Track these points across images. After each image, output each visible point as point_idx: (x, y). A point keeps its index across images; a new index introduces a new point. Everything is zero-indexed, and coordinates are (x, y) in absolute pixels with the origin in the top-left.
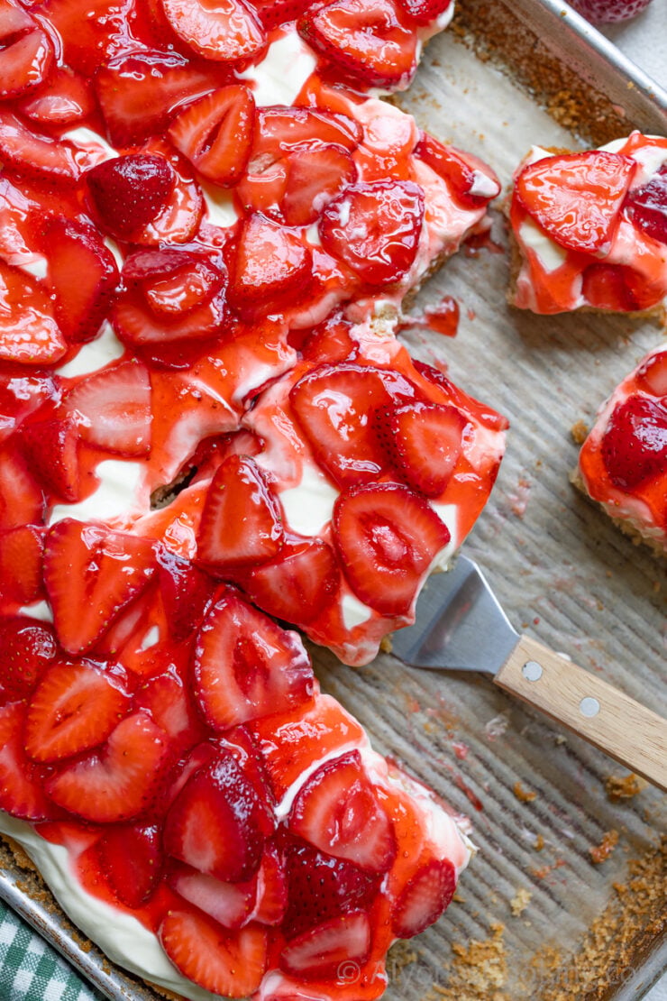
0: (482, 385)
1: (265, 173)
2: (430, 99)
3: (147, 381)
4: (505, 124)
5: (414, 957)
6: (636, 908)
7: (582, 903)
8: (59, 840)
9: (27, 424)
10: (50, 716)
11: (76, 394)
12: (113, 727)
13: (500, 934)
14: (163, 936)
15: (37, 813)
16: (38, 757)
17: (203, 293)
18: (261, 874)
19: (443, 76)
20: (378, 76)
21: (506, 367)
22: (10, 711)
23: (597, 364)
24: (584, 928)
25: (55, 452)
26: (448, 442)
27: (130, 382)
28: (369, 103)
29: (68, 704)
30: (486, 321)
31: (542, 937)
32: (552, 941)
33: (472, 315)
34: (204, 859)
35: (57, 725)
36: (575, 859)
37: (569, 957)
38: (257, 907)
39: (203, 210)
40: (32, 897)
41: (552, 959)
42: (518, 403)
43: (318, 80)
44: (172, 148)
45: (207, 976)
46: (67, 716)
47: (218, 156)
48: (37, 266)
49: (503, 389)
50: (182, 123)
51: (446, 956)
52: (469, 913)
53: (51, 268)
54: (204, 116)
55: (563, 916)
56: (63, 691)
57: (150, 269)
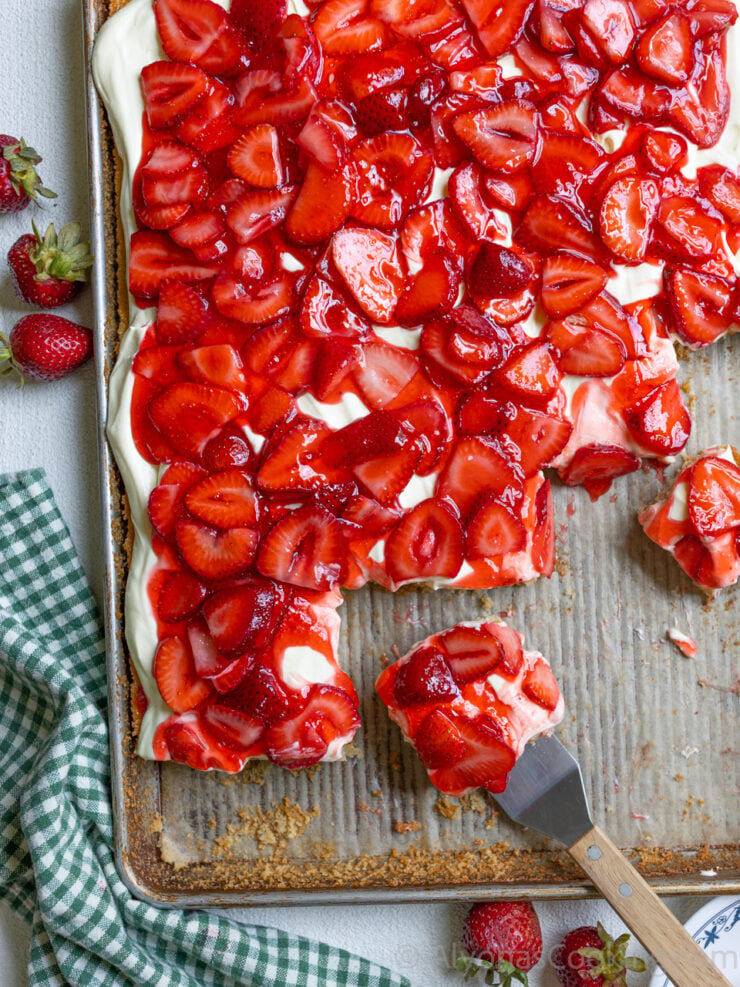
0: (582, 540)
1: (574, 327)
2: (709, 365)
3: (413, 375)
4: (732, 418)
5: (262, 782)
6: (392, 869)
7: (369, 841)
8: (158, 553)
9: (333, 339)
10: (214, 491)
11: (372, 347)
12: (237, 526)
13: (314, 814)
14: (163, 645)
15: (163, 530)
16: (189, 505)
17: (483, 359)
18: (235, 663)
19: (727, 359)
20: (685, 331)
21: (603, 544)
22: (196, 470)
23: (652, 589)
24: (358, 853)
25: (336, 367)
26: (503, 542)
27: (404, 367)
28: (665, 341)
29: (227, 495)
30: (618, 510)
31: (333, 837)
32: (336, 844)
33: (614, 499)
34: (217, 630)
35: (212, 499)
36: (387, 818)
37: (336, 859)
38: (219, 675)
39: (524, 317)
40: (116, 567)
41: (327, 851)
42: (591, 568)
43: (649, 304)
44: (541, 269)
45: (166, 683)
46: (221, 499)
47: (558, 297)
48: (416, 265)
49: (591, 554)
50: (558, 262)
51: (278, 798)
52: (309, 790)
53: (421, 273)
54: (572, 270)
55: (354, 838)
56: (231, 487)
57: (468, 323)
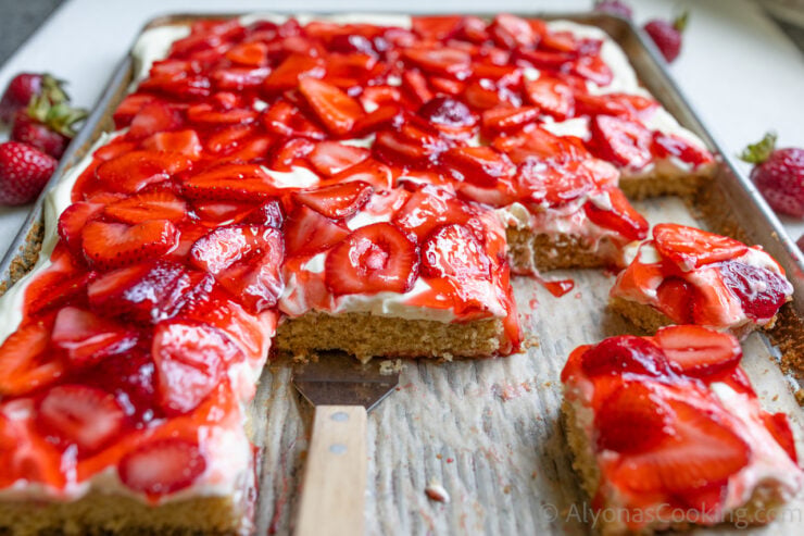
27: (357, 153)
29: (152, 206)
35: (134, 208)
38: (82, 344)
56: (159, 202)
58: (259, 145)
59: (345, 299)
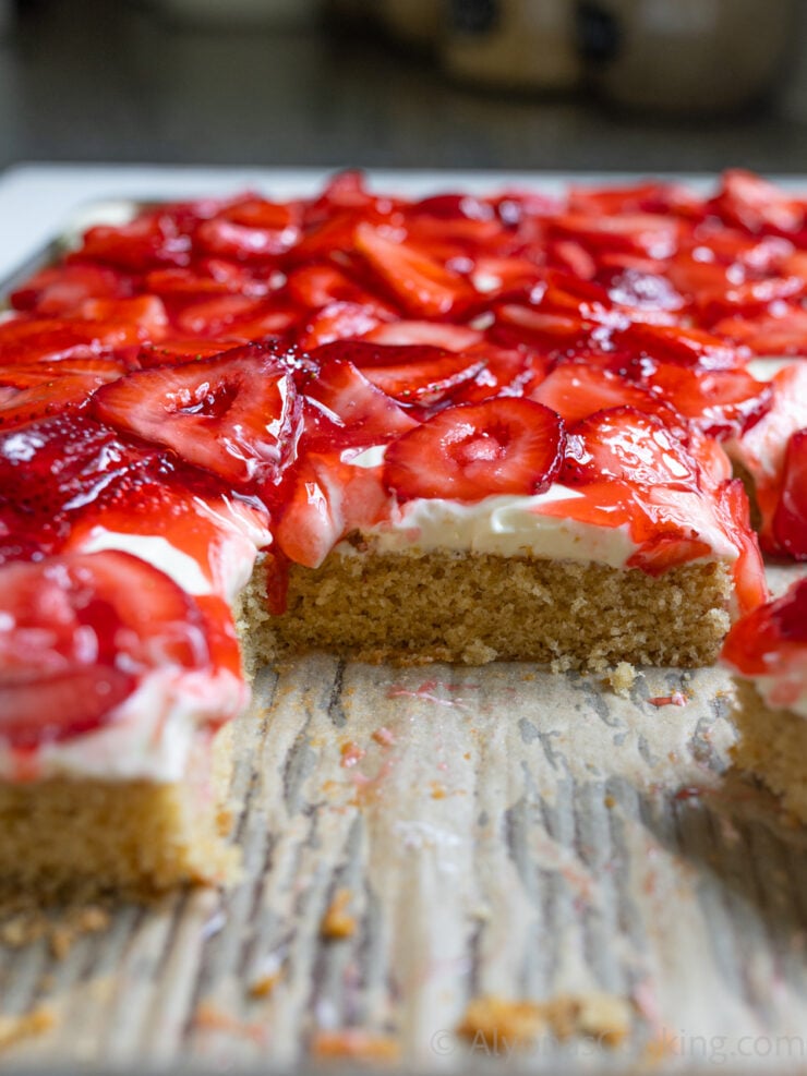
58: (276, 321)
59: (419, 506)
